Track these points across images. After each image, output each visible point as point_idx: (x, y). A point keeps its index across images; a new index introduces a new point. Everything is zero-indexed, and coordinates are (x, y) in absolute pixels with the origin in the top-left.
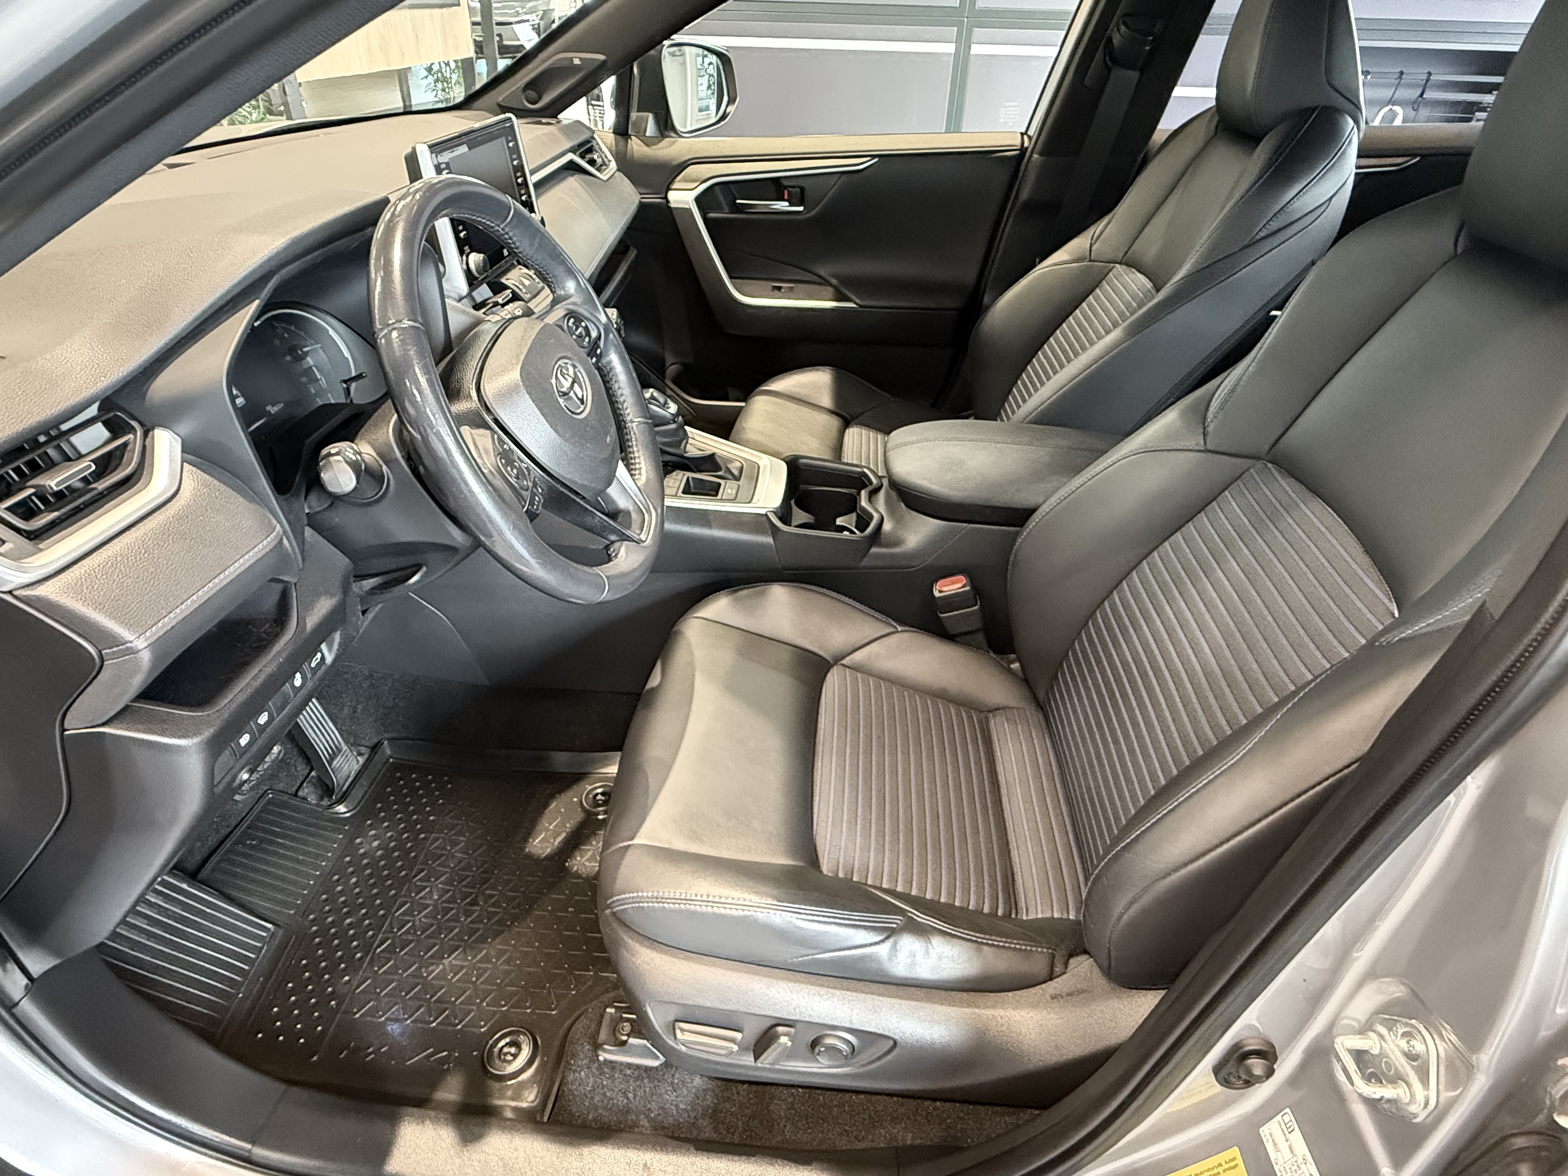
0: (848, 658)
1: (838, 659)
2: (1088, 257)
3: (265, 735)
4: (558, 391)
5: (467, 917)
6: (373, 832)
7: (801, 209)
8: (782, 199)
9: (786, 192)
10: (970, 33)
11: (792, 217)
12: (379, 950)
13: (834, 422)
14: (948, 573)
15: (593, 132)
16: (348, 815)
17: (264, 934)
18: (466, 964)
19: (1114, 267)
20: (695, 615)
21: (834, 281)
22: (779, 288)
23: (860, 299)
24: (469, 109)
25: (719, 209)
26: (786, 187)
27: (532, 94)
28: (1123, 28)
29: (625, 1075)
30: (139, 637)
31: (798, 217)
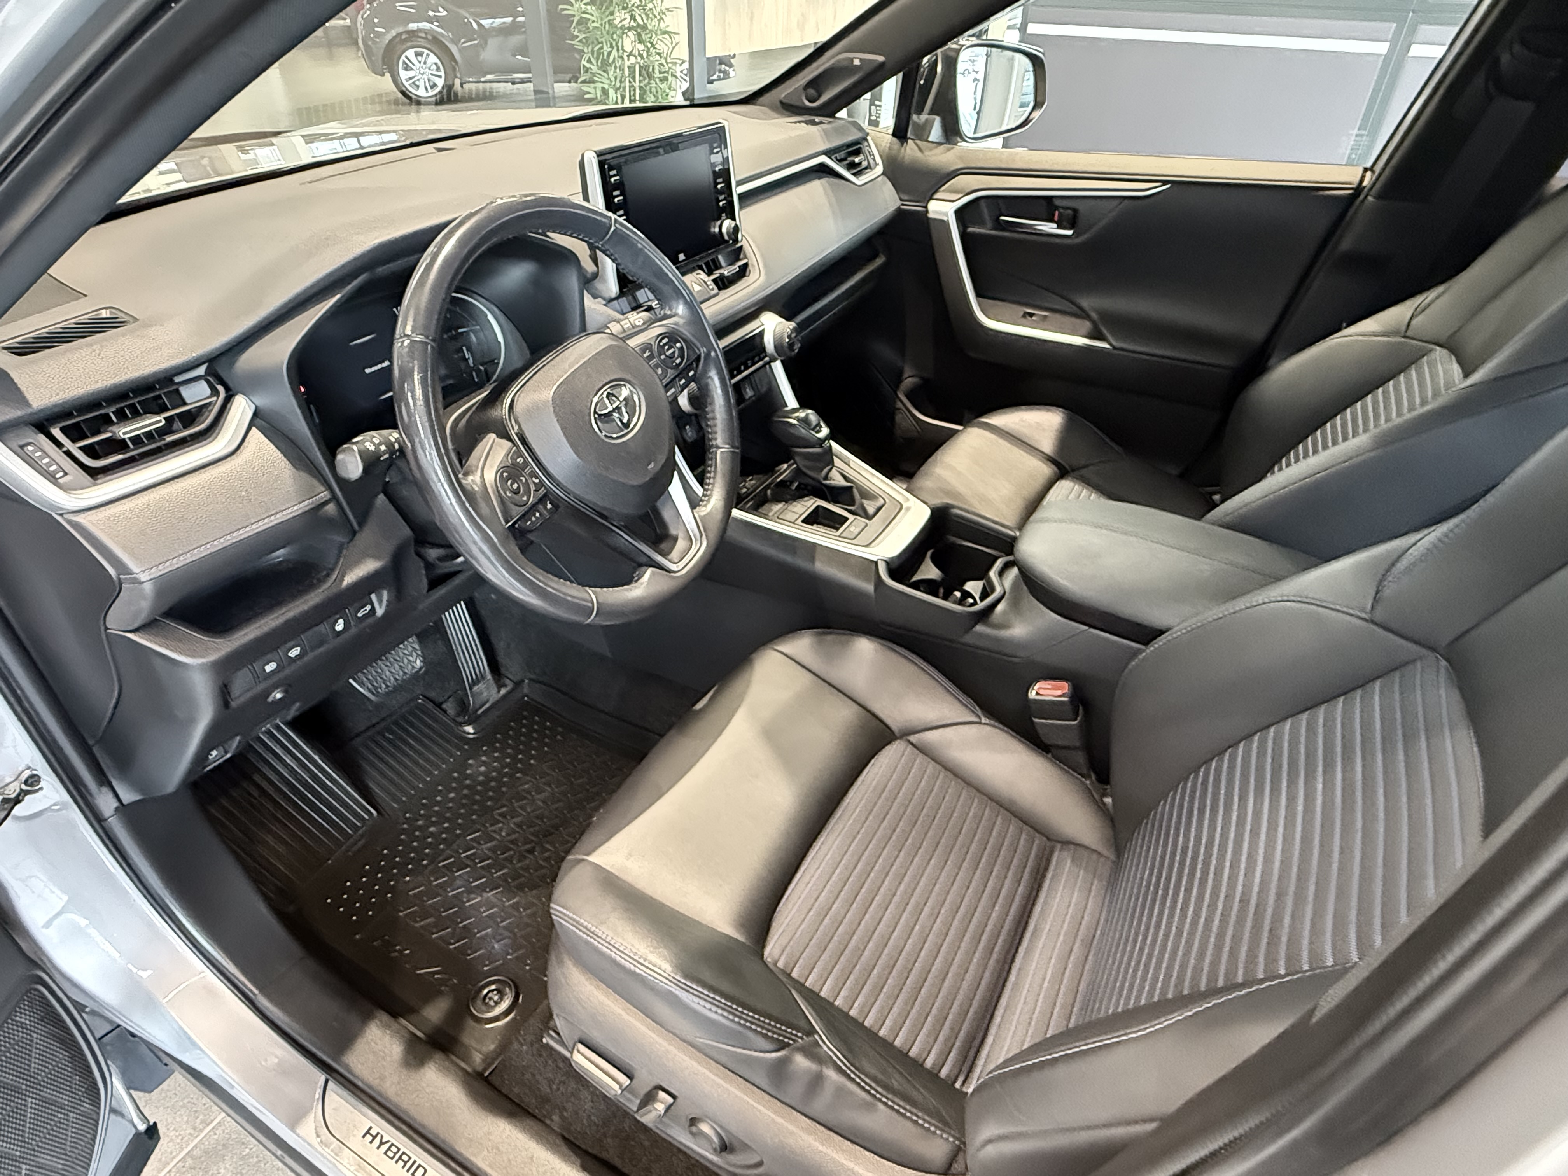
0: (917, 736)
1: (906, 734)
2: (1406, 331)
3: (293, 667)
4: (595, 412)
5: (519, 861)
6: (484, 758)
7: (1069, 232)
8: (1050, 220)
9: (1057, 213)
10: (1413, 31)
11: (1058, 240)
12: (442, 864)
13: (1046, 470)
14: (1052, 676)
15: (868, 134)
16: (471, 736)
17: (366, 817)
18: (499, 903)
19: (1431, 350)
20: (776, 648)
21: (1094, 315)
22: (1031, 315)
23: (1116, 340)
24: (753, 104)
25: (982, 224)
26: (1057, 208)
27: (812, 92)
28: (1517, 48)
29: (557, 1066)
30: (144, 572)
31: (1069, 241)
